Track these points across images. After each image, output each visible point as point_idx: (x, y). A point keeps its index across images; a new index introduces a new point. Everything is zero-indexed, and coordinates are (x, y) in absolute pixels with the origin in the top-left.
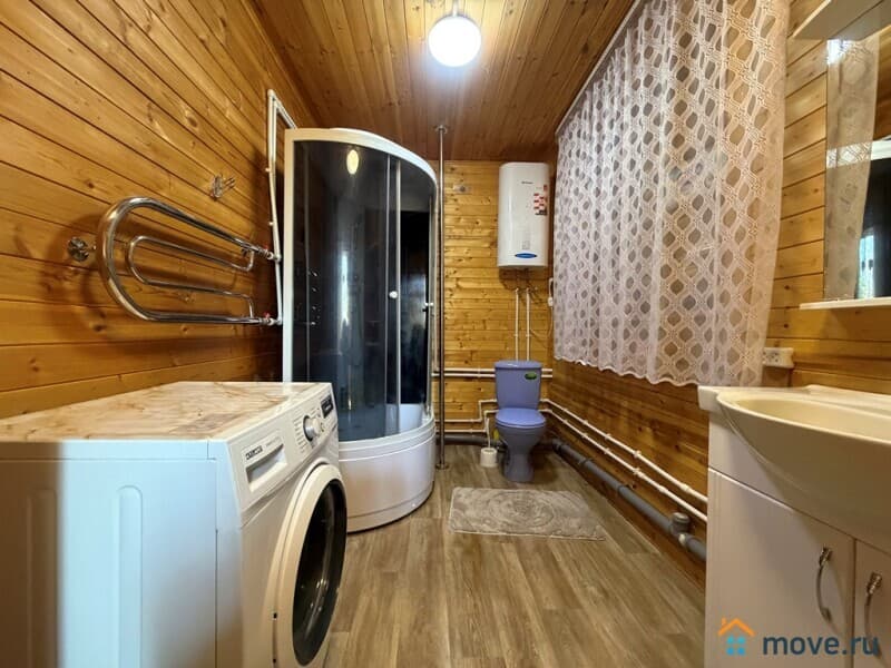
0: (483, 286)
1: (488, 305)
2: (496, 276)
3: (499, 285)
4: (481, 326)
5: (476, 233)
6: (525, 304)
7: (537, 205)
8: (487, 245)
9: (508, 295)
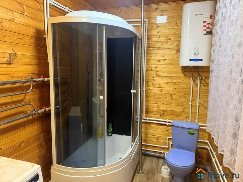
0: (172, 75)
1: (174, 86)
2: (180, 69)
3: (181, 75)
4: (170, 97)
5: (169, 45)
6: (197, 86)
7: (205, 28)
8: (175, 52)
9: (186, 80)
